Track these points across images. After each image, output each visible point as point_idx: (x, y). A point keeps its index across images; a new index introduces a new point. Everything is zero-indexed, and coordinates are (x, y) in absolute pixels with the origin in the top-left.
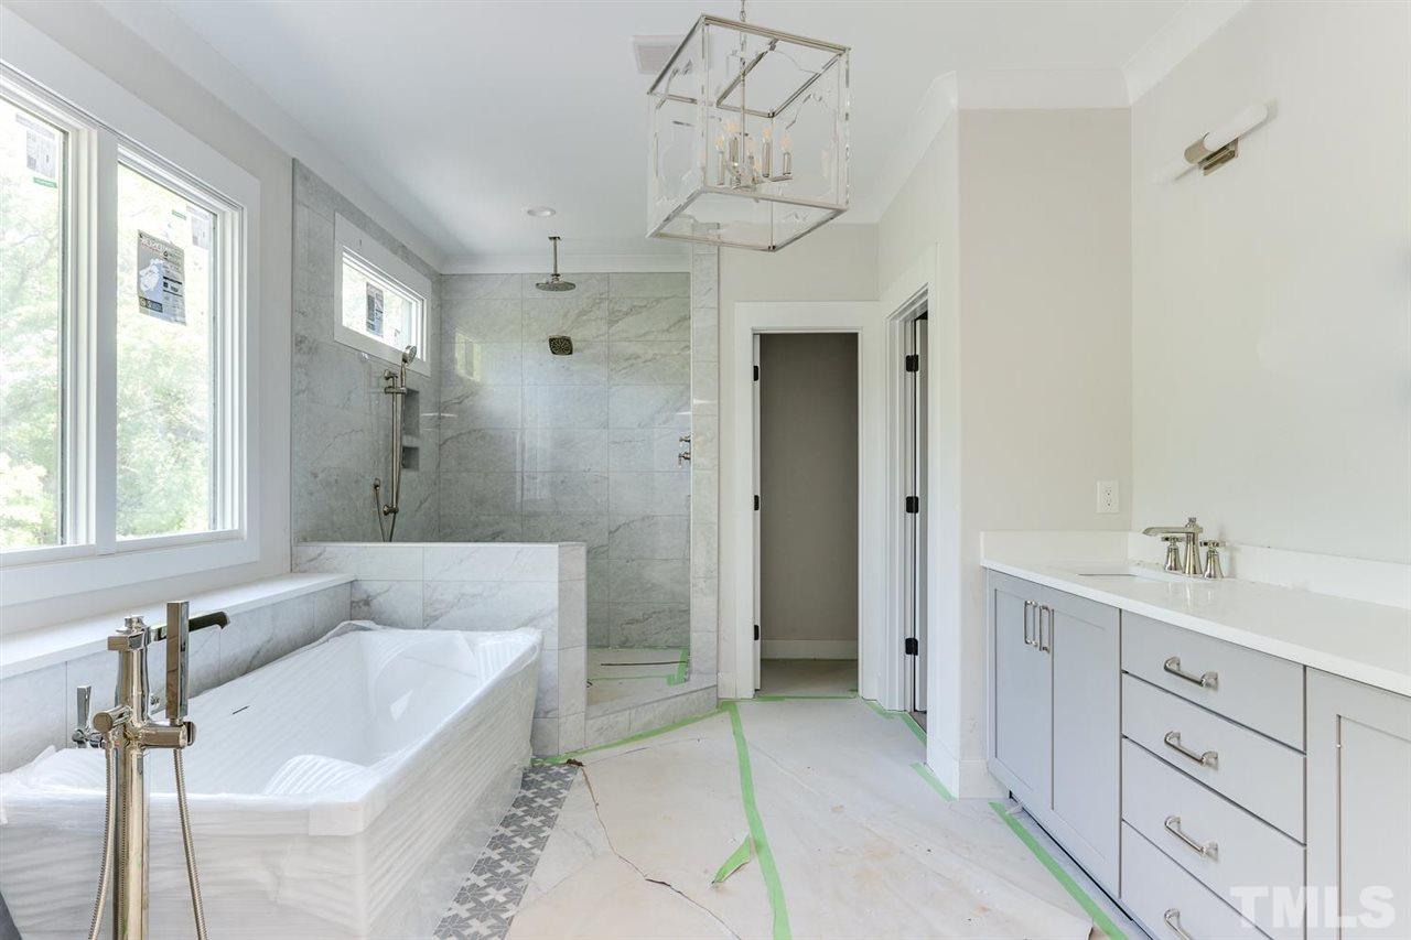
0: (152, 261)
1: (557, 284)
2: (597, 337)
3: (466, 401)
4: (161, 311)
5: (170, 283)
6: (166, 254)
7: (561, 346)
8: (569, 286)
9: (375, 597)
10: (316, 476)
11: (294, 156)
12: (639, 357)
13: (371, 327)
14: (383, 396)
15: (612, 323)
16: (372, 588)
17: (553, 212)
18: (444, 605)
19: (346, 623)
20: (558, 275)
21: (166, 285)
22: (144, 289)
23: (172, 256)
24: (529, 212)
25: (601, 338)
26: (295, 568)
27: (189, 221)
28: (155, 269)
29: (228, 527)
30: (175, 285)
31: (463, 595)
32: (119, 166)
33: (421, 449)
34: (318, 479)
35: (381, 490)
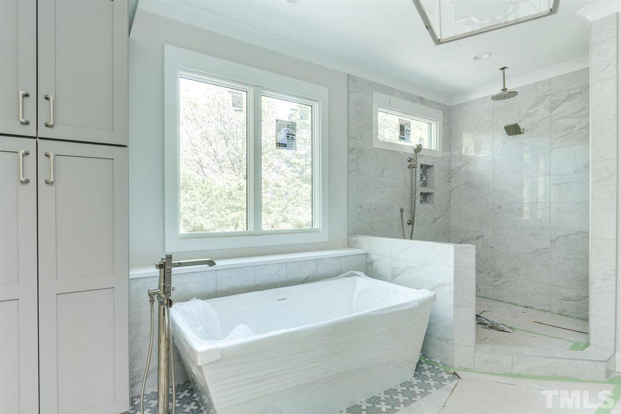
0: (282, 129)
1: (506, 95)
2: (542, 120)
3: (463, 168)
4: (286, 147)
5: (290, 136)
6: (288, 125)
7: (513, 130)
8: (514, 94)
9: (374, 262)
10: (362, 207)
11: (348, 73)
12: (574, 127)
13: (402, 138)
14: (408, 169)
15: (552, 109)
16: (374, 257)
17: (490, 54)
18: (400, 270)
19: (351, 272)
20: (506, 89)
21: (288, 137)
22: (278, 140)
23: (292, 126)
24: (475, 58)
25: (545, 120)
26: (349, 245)
27: (299, 111)
28: (283, 132)
29: (316, 227)
30: (292, 136)
31: (408, 267)
32: (263, 97)
33: (435, 193)
34: (363, 208)
35: (405, 213)
